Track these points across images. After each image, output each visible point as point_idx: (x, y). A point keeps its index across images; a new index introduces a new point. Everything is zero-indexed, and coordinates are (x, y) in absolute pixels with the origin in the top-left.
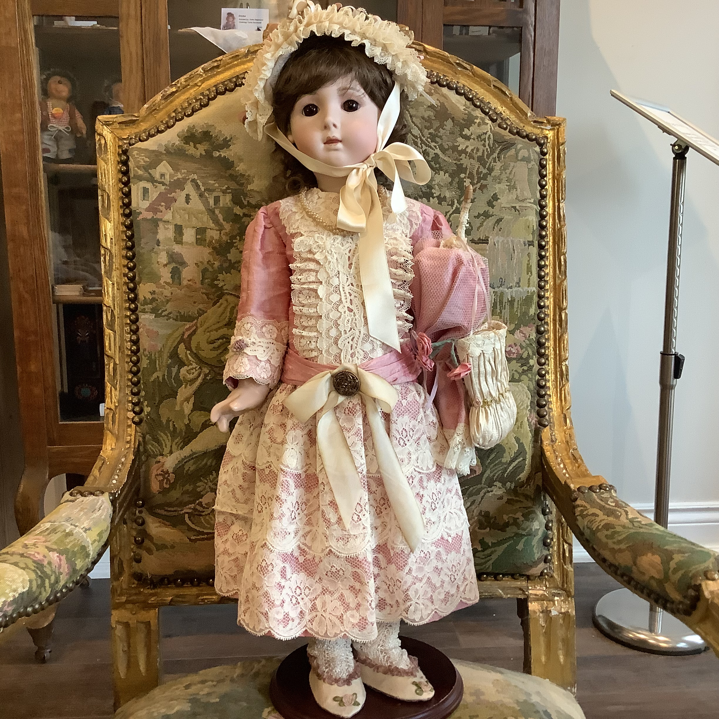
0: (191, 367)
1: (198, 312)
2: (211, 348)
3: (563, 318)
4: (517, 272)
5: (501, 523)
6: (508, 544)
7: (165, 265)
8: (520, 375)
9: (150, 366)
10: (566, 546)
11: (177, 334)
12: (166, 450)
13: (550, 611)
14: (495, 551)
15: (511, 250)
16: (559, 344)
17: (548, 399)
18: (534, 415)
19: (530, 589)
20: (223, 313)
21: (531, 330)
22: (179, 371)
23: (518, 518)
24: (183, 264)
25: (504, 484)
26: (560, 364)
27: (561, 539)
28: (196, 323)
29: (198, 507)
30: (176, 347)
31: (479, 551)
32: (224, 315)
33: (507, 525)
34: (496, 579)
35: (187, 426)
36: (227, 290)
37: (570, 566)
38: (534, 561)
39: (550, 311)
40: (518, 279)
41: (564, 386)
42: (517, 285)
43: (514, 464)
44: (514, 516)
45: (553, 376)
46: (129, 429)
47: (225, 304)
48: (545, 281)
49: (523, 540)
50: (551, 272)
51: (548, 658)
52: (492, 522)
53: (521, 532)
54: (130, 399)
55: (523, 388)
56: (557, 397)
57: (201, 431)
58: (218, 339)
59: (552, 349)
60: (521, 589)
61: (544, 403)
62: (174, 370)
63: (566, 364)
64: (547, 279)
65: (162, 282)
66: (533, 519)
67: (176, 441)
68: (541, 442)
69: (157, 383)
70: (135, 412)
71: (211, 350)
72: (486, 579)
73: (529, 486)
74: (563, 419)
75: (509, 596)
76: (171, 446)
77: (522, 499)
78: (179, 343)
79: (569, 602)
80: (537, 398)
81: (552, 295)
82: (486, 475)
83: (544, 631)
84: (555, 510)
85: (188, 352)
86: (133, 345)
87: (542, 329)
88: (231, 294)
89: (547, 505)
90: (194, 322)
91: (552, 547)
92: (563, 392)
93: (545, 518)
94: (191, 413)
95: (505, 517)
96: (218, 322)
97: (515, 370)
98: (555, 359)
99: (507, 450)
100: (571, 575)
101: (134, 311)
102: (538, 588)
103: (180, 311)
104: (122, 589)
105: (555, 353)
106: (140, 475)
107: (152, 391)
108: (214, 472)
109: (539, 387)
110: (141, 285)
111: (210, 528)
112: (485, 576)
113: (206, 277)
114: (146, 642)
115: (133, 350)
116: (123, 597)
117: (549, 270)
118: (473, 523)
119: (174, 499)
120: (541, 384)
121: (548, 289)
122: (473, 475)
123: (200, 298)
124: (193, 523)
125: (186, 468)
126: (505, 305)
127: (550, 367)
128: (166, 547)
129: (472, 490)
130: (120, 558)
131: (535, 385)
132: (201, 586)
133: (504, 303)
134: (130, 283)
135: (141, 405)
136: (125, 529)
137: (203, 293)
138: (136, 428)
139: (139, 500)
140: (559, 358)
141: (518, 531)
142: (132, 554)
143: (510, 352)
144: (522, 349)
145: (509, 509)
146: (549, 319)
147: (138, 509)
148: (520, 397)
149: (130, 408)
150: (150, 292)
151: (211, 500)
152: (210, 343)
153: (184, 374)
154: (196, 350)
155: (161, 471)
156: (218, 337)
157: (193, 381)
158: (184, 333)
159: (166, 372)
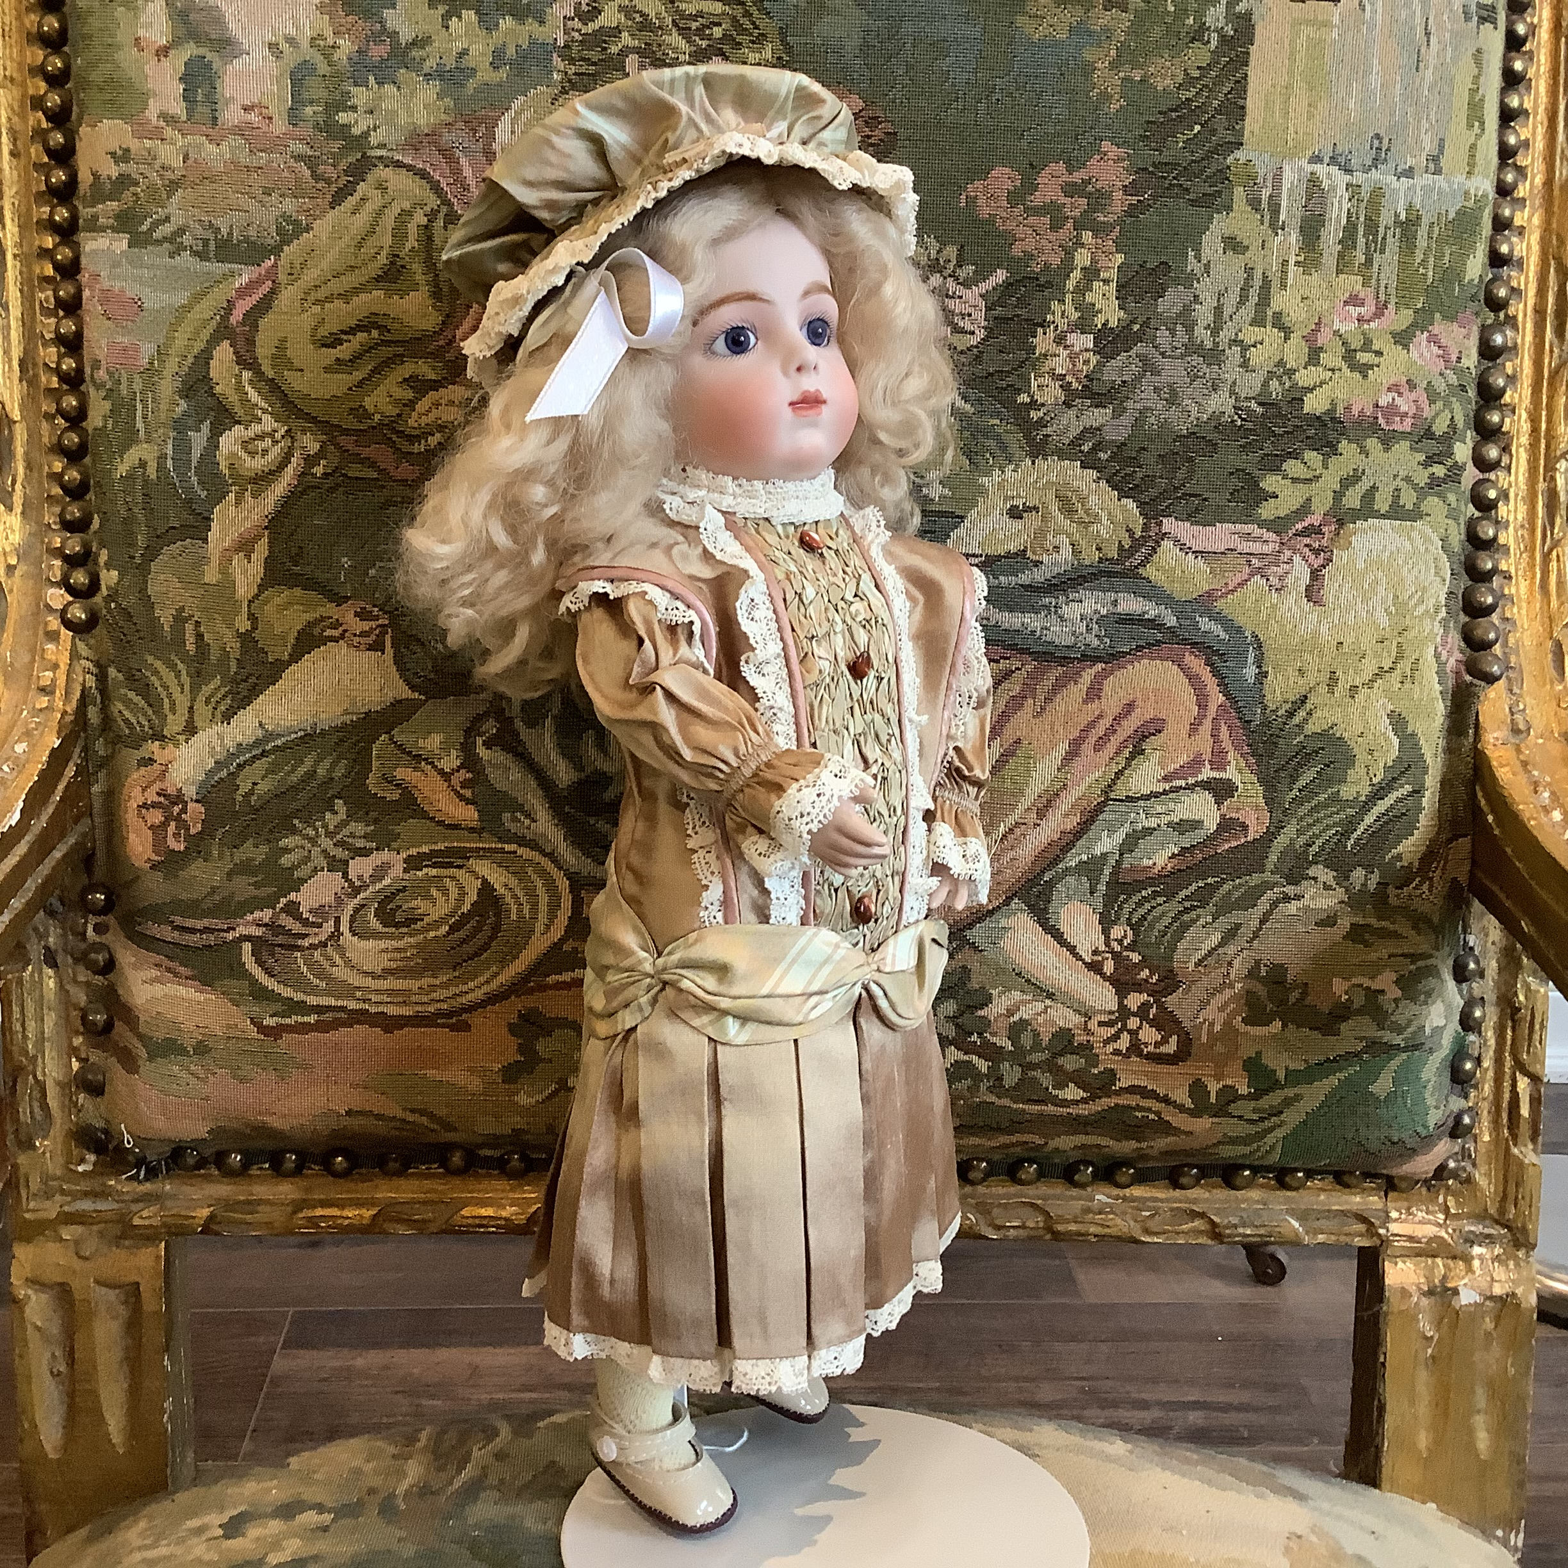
0: (256, 429)
1: (280, 230)
2: (327, 362)
4: (1433, 117)
5: (1325, 1007)
6: (1341, 1075)
7: (163, 52)
8: (1422, 493)
9: (116, 422)
10: (1523, 1083)
11: (206, 309)
12: (175, 724)
13: (1456, 1292)
14: (1297, 1098)
15: (1420, 31)
16: (1551, 398)
17: (1502, 588)
18: (1455, 639)
19: (1396, 1220)
20: (371, 232)
21: (1467, 336)
22: (213, 444)
23: (1383, 992)
24: (226, 46)
25: (1343, 876)
26: (1550, 468)
27: (1508, 1062)
28: (275, 266)
29: (286, 921)
30: (204, 358)
31: (1243, 1097)
32: (371, 242)
33: (1341, 1013)
34: (1283, 1185)
35: (246, 639)
36: (382, 146)
37: (1531, 1146)
38: (1424, 1133)
39: (1526, 279)
40: (1436, 143)
41: (1556, 544)
42: (1432, 166)
43: (1381, 806)
44: (1367, 982)
45: (1522, 510)
46: (50, 646)
47: (376, 199)
48: (1519, 169)
49: (1394, 1064)
50: (1539, 137)
51: (1438, 1442)
52: (1292, 1000)
53: (1388, 1037)
54: (57, 543)
55: (1427, 540)
56: (1532, 583)
57: (295, 658)
58: (352, 331)
59: (1524, 415)
60: (1362, 1219)
61: (1490, 600)
62: (198, 440)
64: (1521, 160)
65: (152, 113)
66: (1429, 994)
67: (206, 690)
68: (1477, 734)
69: (138, 485)
70: (70, 589)
71: (327, 369)
72: (1249, 1184)
73: (1425, 887)
74: (1551, 656)
75: (1321, 1238)
76: (191, 708)
77: (1402, 927)
78: (214, 341)
79: (1517, 1265)
80: (1465, 582)
81: (1536, 220)
82: (1281, 841)
83: (1430, 1351)
84: (1494, 964)
85: (247, 375)
86: (65, 355)
87: (1498, 339)
88: (399, 165)
89: (1472, 949)
90: (269, 263)
91: (1476, 1087)
92: (1554, 565)
93: (1460, 992)
94: (257, 596)
95: (1339, 987)
96: (352, 268)
97: (1402, 474)
98: (1534, 446)
99: (1361, 757)
100: (1534, 1178)
101: (67, 232)
102: (1421, 1215)
103: (218, 222)
104: (46, 1178)
105: (1535, 430)
106: (91, 806)
107: (123, 512)
108: (339, 802)
109: (1477, 542)
110: (84, 130)
111: (328, 993)
112: (1247, 1173)
113: (305, 95)
114: (127, 1349)
115: (67, 374)
116: (48, 1204)
117: (1535, 128)
118: (1226, 1004)
119: (205, 890)
120: (1481, 535)
121: (1524, 200)
122: (1237, 838)
123: (286, 174)
124: (270, 973)
125: (244, 787)
126: (1384, 238)
127: (1513, 478)
128: (182, 1051)
129: (1229, 892)
130: (35, 1077)
131: (1463, 537)
132: (307, 1176)
133: (1381, 230)
134: (52, 129)
135: (90, 564)
136: (51, 983)
137: (298, 158)
138: (74, 644)
139: (93, 888)
140: (1548, 447)
141: (1379, 1034)
142: (75, 1065)
143: (1391, 411)
144: (1432, 402)
145: (1355, 961)
146: (1521, 306)
147: (93, 920)
148: (1415, 572)
149: (56, 575)
150: (113, 154)
151: (329, 899)
152: (323, 345)
153: (233, 455)
154: (273, 367)
155: (158, 794)
156: (353, 323)
157: (263, 480)
158: (230, 305)
159: (170, 446)
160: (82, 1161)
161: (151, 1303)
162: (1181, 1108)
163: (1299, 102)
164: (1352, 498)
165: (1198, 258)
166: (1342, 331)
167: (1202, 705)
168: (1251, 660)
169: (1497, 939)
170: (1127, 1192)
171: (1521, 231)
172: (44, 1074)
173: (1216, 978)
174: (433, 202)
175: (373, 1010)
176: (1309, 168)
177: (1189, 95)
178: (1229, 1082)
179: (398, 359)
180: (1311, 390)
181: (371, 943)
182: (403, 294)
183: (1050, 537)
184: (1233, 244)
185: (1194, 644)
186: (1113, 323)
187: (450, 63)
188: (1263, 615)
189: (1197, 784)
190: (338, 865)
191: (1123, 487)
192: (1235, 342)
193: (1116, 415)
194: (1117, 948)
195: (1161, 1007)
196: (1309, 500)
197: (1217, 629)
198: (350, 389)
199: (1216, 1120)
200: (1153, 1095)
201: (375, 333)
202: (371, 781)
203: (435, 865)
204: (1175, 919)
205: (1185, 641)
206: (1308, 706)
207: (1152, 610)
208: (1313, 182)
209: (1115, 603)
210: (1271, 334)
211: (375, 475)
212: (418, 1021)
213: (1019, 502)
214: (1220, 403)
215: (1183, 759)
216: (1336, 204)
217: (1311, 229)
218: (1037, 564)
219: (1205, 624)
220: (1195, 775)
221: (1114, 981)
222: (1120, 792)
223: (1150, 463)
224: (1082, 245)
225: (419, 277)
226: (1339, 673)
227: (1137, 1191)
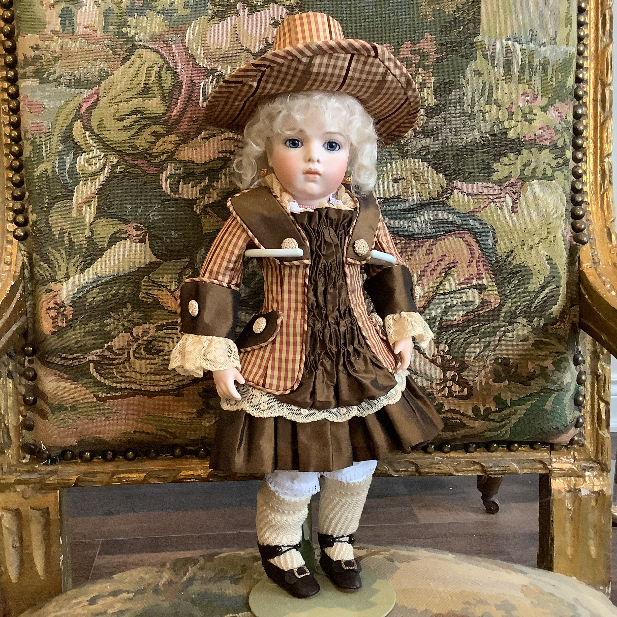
0: (92, 155)
1: (100, 75)
2: (120, 127)
3: (607, 98)
4: (552, 22)
5: (524, 374)
6: (532, 402)
7: (52, 6)
8: (554, 169)
9: (35, 154)
10: (602, 405)
12: (60, 275)
13: (580, 490)
14: (516, 411)
16: (601, 133)
17: (586, 208)
18: (569, 228)
19: (555, 462)
20: (137, 75)
21: (569, 109)
22: (74, 161)
23: (547, 368)
24: (77, 3)
25: (530, 321)
26: (602, 161)
27: (596, 397)
29: (108, 354)
30: (70, 127)
31: (494, 412)
33: (532, 376)
34: (509, 449)
35: (89, 239)
36: (140, 41)
37: (607, 431)
38: (566, 425)
39: (590, 88)
40: (554, 32)
41: (606, 191)
42: (553, 42)
43: (544, 293)
44: (541, 364)
45: (592, 178)
46: (9, 246)
47: (139, 62)
48: (585, 45)
49: (553, 397)
50: (592, 33)
51: (576, 551)
52: (512, 372)
53: (549, 386)
54: (11, 205)
55: (557, 188)
56: (597, 206)
58: (130, 114)
59: (591, 141)
60: (541, 462)
61: (581, 213)
62: (68, 160)
63: (609, 162)
64: (586, 42)
65: (48, 31)
66: (565, 368)
67: (73, 261)
68: (579, 264)
69: (44, 179)
70: (17, 223)
72: (496, 450)
73: (563, 324)
74: (606, 234)
75: (525, 471)
76: (67, 268)
77: (554, 341)
78: (74, 120)
79: (603, 478)
80: (571, 206)
81: (592, 65)
82: (505, 308)
83: (570, 515)
84: (589, 358)
85: (88, 133)
86: (13, 130)
87: (580, 111)
88: (148, 48)
89: (580, 352)
91: (584, 408)
92: (605, 199)
93: (576, 369)
97: (546, 162)
98: (595, 153)
99: (535, 274)
100: (608, 444)
101: (13, 81)
102: (564, 460)
103: (75, 73)
104: (10, 466)
105: (595, 146)
106: (26, 311)
107: (39, 190)
108: (128, 304)
109: (575, 190)
110: (20, 39)
111: (125, 382)
112: (495, 445)
113: (110, 21)
114: (44, 535)
115: (14, 137)
116: (11, 476)
117: (590, 29)
118: (486, 374)
119: (74, 342)
120: (577, 187)
121: (587, 57)
122: (487, 307)
123: (102, 52)
124: (101, 376)
125: (90, 299)
126: (536, 70)
127: (588, 165)
128: (65, 409)
129: (486, 329)
130: (4, 424)
131: (570, 188)
132: (116, 461)
133: (534, 67)
134: (6, 40)
135: (24, 213)
136: (11, 385)
137: (107, 46)
138: (19, 245)
139: (27, 345)
140: (601, 153)
141: (547, 385)
142: (21, 418)
143: (541, 137)
144: (557, 134)
145: (536, 355)
146: (588, 98)
147: (27, 358)
148: (553, 201)
149: (11, 218)
150: (32, 47)
151: (124, 344)
152: (118, 120)
153: (83, 165)
154: (98, 130)
155: (54, 304)
156: (130, 111)
157: (94, 175)
158: (80, 105)
159: (57, 163)
160: (24, 458)
161: (54, 516)
162: (470, 417)
163: (501, 16)
164: (528, 172)
165: (464, 78)
166: (521, 106)
167: (472, 255)
168: (491, 236)
169: (589, 348)
170: (448, 455)
171: (587, 69)
172: (8, 423)
173: (481, 363)
174: (161, 62)
175: (143, 389)
176: (506, 43)
177: (458, 15)
178: (488, 406)
179: (149, 125)
180: (510, 129)
181: (142, 362)
182: (150, 99)
183: (410, 189)
184: (478, 73)
185: (468, 231)
186: (432, 104)
187: (167, 7)
188: (495, 218)
189: (472, 286)
190: (128, 330)
191: (438, 170)
192: (480, 111)
193: (435, 140)
194: (442, 353)
195: (461, 377)
196: (511, 172)
197: (477, 224)
198: (129, 138)
199: (484, 422)
200: (458, 412)
201: (139, 115)
202: (141, 295)
203: (168, 329)
204: (465, 341)
205: (465, 230)
206: (514, 254)
207: (451, 217)
208: (508, 48)
209: (437, 215)
210: (494, 108)
211: (140, 171)
212: (163, 393)
213: (397, 176)
214: (475, 135)
215: (465, 277)
216: (517, 57)
217: (508, 65)
218: (405, 200)
219: (472, 222)
220: (469, 283)
221: (441, 366)
222: (441, 291)
223: (449, 160)
224: (419, 74)
225: (156, 93)
226: (525, 241)
227: (452, 454)
